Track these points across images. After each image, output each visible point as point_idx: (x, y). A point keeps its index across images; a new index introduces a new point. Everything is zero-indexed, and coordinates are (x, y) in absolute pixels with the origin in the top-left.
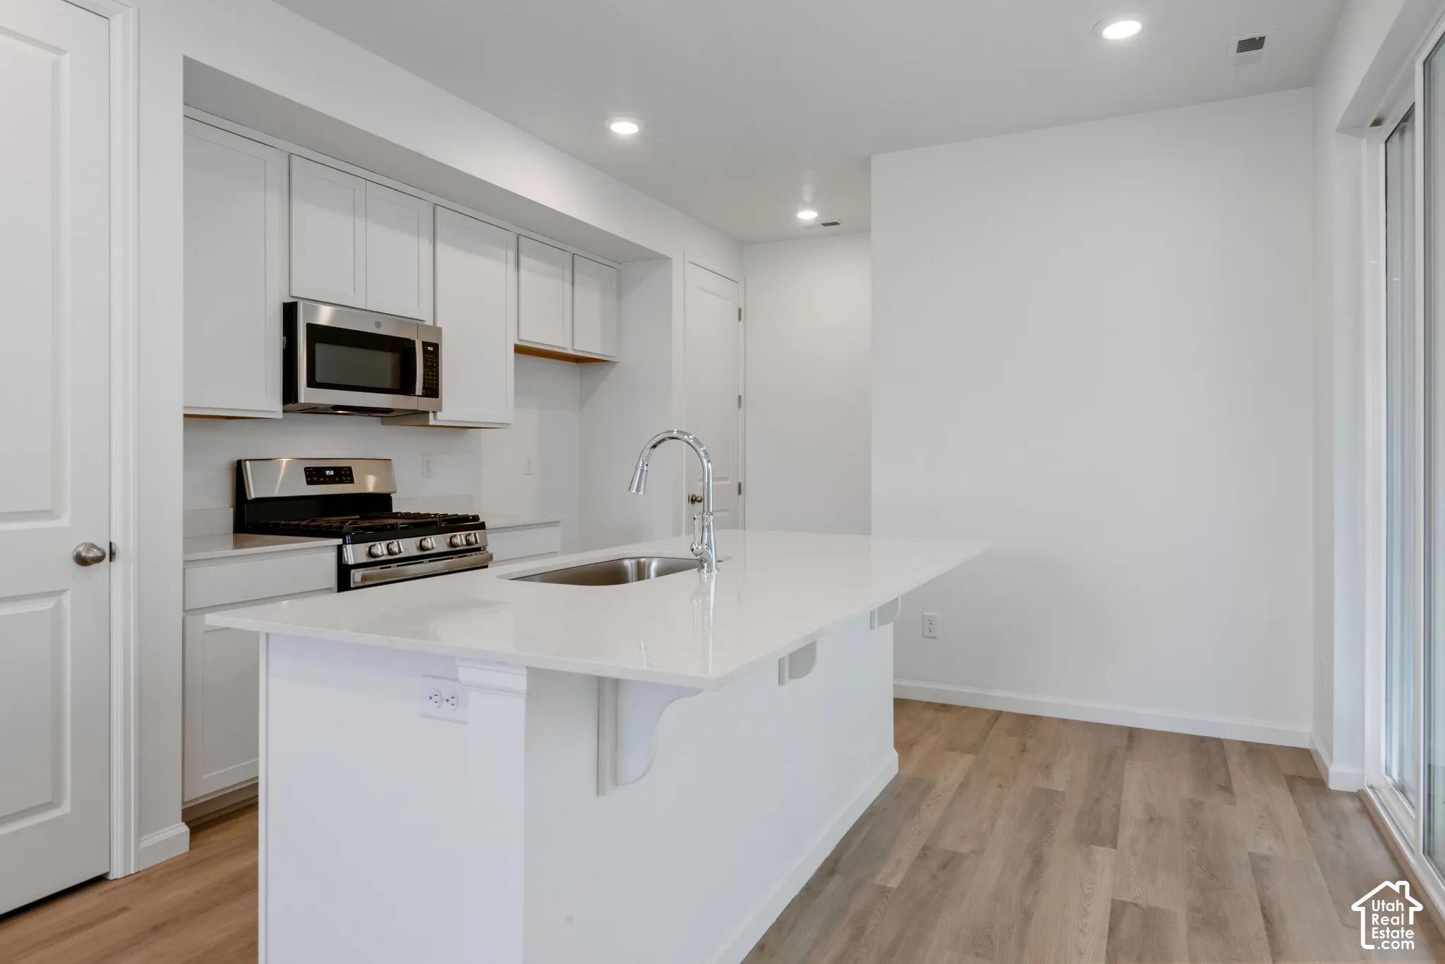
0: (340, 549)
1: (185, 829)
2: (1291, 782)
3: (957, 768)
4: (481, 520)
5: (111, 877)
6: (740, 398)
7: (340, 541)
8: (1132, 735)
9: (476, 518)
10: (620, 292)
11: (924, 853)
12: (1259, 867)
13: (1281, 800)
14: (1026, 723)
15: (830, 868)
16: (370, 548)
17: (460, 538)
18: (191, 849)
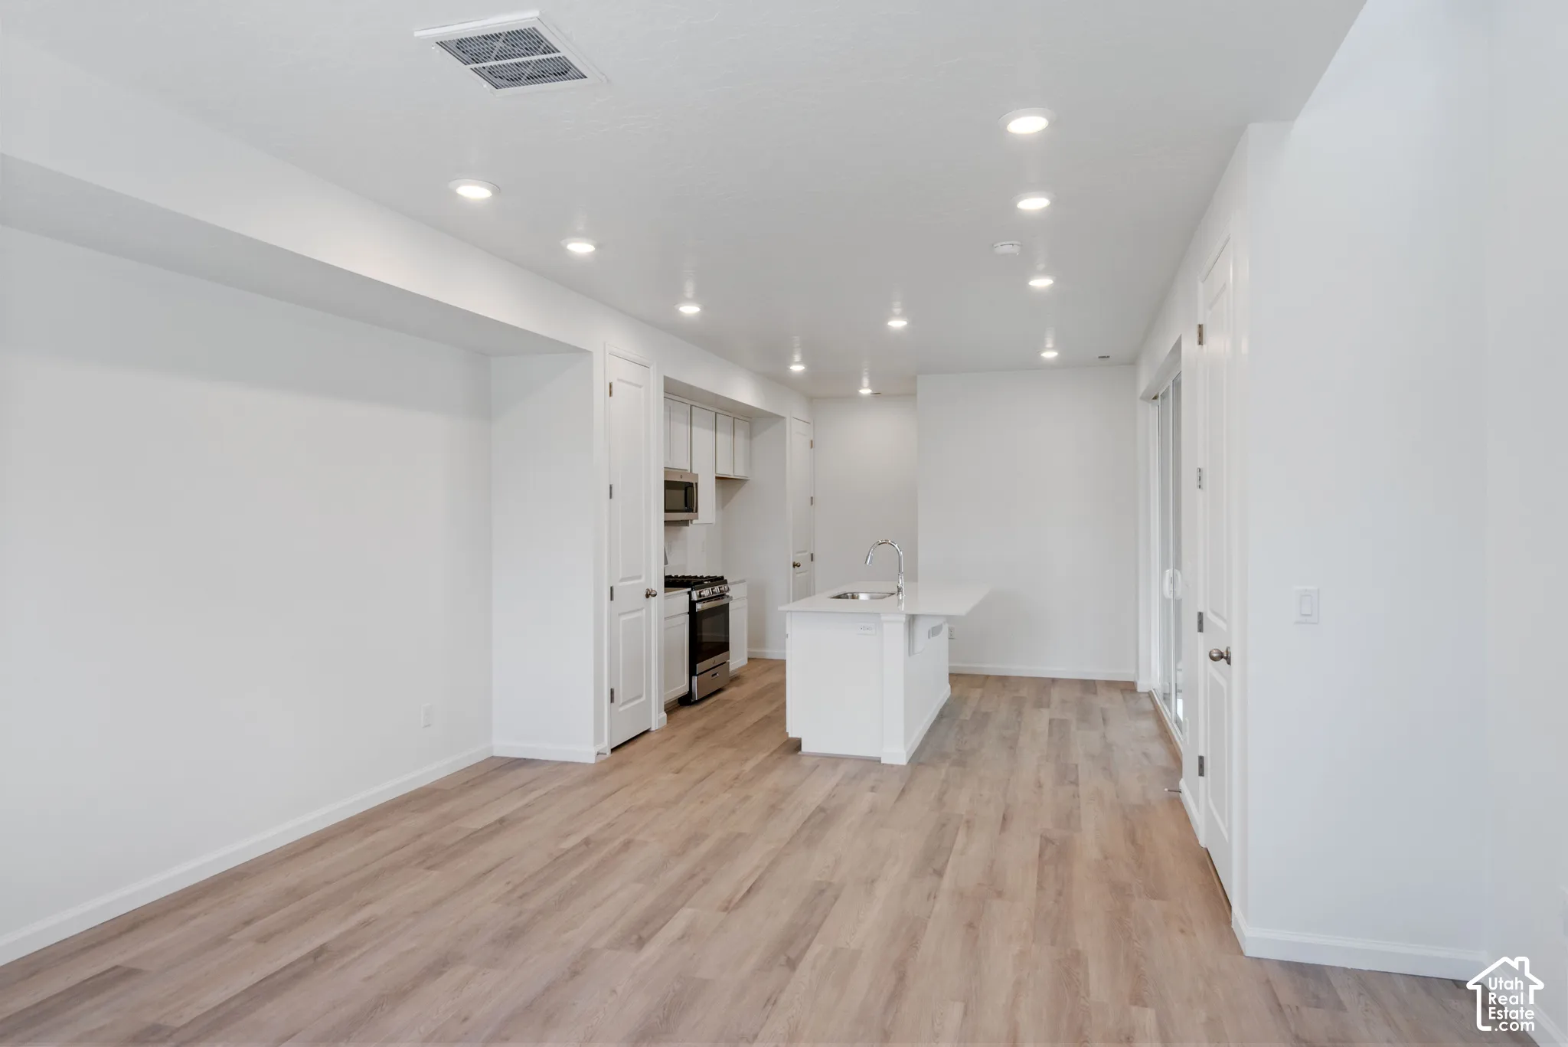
0: (689, 593)
1: (665, 714)
2: (1123, 691)
3: (976, 694)
4: (725, 578)
5: (653, 729)
6: (812, 498)
7: (690, 589)
8: (1054, 681)
9: (722, 578)
10: (751, 436)
11: (974, 713)
12: (1103, 711)
13: (1118, 696)
14: (1003, 680)
15: (941, 716)
16: (700, 593)
17: (716, 589)
18: (668, 723)
